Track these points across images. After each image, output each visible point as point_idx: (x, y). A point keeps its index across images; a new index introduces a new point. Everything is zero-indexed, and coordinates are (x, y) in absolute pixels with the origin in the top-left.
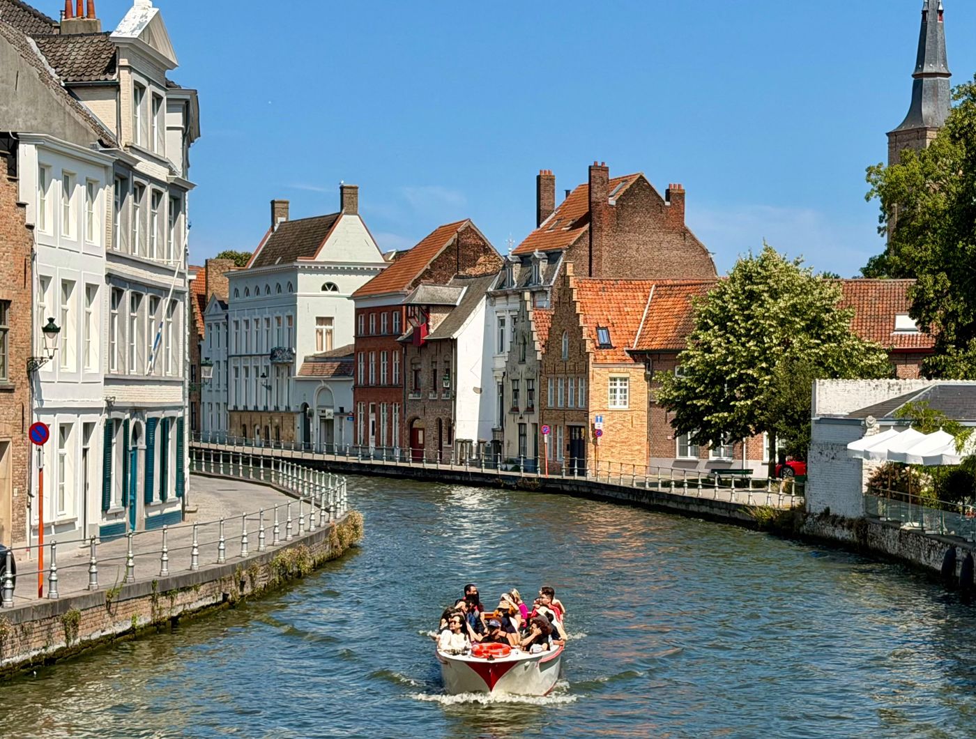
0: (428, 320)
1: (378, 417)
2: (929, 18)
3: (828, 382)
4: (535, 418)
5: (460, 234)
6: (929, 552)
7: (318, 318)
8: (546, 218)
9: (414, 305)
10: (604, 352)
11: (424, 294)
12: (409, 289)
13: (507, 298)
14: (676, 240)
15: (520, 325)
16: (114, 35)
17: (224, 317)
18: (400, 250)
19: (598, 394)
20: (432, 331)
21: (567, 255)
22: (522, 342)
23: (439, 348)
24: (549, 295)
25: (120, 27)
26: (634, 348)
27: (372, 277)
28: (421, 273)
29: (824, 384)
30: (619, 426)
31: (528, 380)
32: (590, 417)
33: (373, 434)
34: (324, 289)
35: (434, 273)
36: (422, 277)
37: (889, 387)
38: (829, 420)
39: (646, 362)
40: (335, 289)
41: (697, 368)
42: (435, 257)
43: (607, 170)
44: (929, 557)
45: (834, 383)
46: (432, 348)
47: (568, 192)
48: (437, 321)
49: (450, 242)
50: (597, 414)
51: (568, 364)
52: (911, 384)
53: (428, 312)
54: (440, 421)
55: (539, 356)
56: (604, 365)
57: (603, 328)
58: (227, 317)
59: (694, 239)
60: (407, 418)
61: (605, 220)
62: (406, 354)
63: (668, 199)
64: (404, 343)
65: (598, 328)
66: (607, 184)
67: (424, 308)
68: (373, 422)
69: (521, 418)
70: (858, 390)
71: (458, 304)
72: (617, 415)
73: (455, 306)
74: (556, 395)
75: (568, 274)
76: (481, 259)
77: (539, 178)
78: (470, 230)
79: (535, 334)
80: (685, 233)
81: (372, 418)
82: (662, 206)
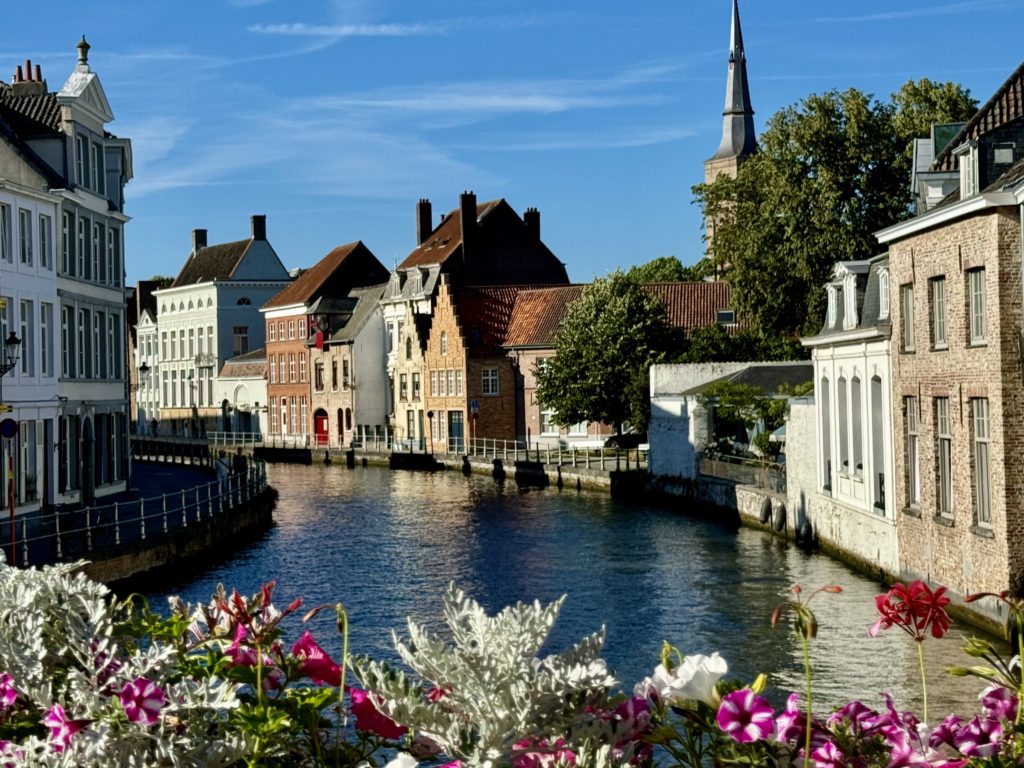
1: (288, 410)
4: (421, 406)
6: (750, 502)
7: (235, 328)
8: (425, 238)
10: (477, 348)
13: (394, 307)
16: (59, 95)
17: (154, 329)
18: (302, 269)
19: (473, 383)
23: (338, 351)
25: (65, 89)
28: (318, 287)
29: (658, 368)
30: (492, 410)
31: (414, 374)
33: (285, 424)
34: (239, 303)
36: (320, 290)
37: (713, 370)
40: (248, 303)
42: (331, 273)
44: (750, 507)
45: (668, 367)
46: (333, 350)
47: (443, 216)
49: (343, 260)
50: (473, 400)
51: (448, 359)
52: (730, 366)
54: (341, 411)
56: (476, 358)
57: (475, 329)
58: (157, 329)
60: (313, 409)
62: (311, 356)
64: (309, 347)
65: (472, 328)
67: (325, 316)
68: (284, 414)
69: (409, 405)
70: (687, 372)
71: (353, 312)
72: (489, 400)
74: (439, 385)
81: (284, 410)
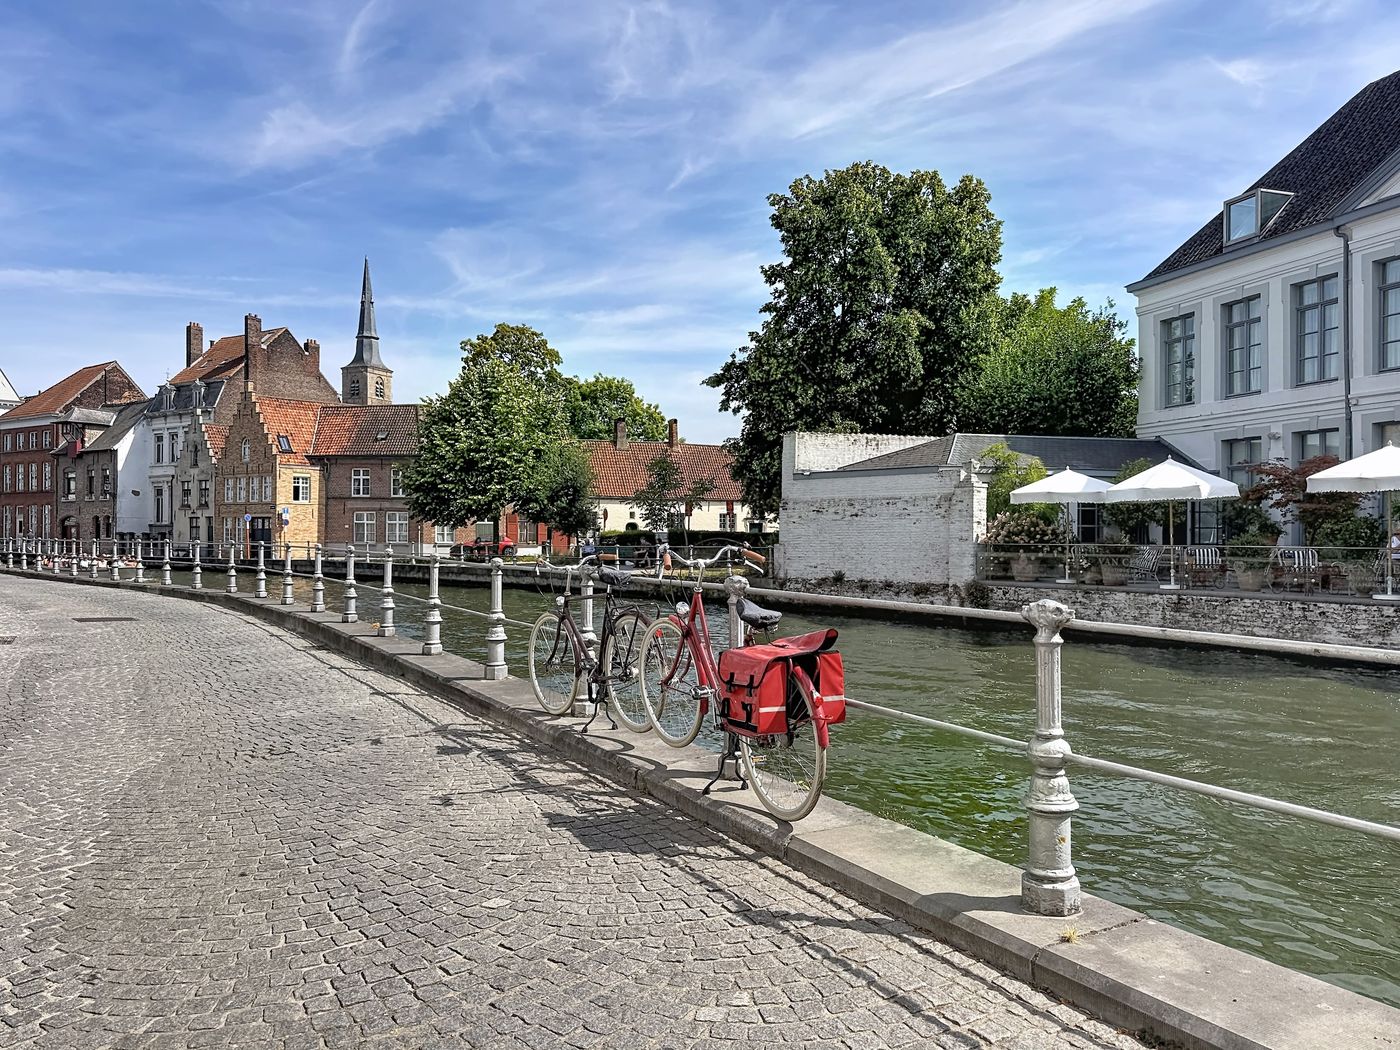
0: (84, 436)
1: (26, 517)
2: (366, 306)
3: (807, 435)
4: (210, 512)
5: (109, 372)
8: (195, 360)
9: (70, 423)
10: (287, 456)
11: (77, 414)
12: (61, 412)
13: (165, 420)
14: (314, 382)
15: (191, 436)
19: (284, 490)
20: (87, 445)
21: (228, 384)
22: (193, 450)
23: (96, 460)
24: (212, 415)
26: (310, 453)
27: (7, 411)
28: (71, 400)
29: (803, 437)
30: (301, 517)
31: (200, 481)
32: (278, 509)
33: (20, 531)
35: (85, 401)
36: (73, 403)
37: (867, 443)
38: (799, 476)
39: (323, 465)
41: (447, 456)
42: (85, 388)
43: (259, 321)
45: (814, 436)
46: (89, 459)
47: (212, 342)
48: (92, 437)
49: (99, 377)
50: (283, 506)
51: (250, 465)
52: (888, 440)
53: (83, 428)
54: (97, 518)
55: (214, 461)
56: (287, 465)
57: (283, 437)
59: (327, 383)
60: (60, 517)
61: (258, 360)
62: (58, 465)
63: (307, 350)
64: (57, 456)
65: (279, 436)
66: (260, 333)
67: (80, 426)
68: (20, 522)
69: (193, 513)
70: (837, 445)
71: (111, 424)
72: (299, 507)
73: (109, 426)
74: (236, 492)
75: (249, 390)
76: (126, 394)
77: (189, 328)
78: (117, 370)
79: (208, 443)
80: (320, 377)
81: (20, 518)
82: (303, 355)
